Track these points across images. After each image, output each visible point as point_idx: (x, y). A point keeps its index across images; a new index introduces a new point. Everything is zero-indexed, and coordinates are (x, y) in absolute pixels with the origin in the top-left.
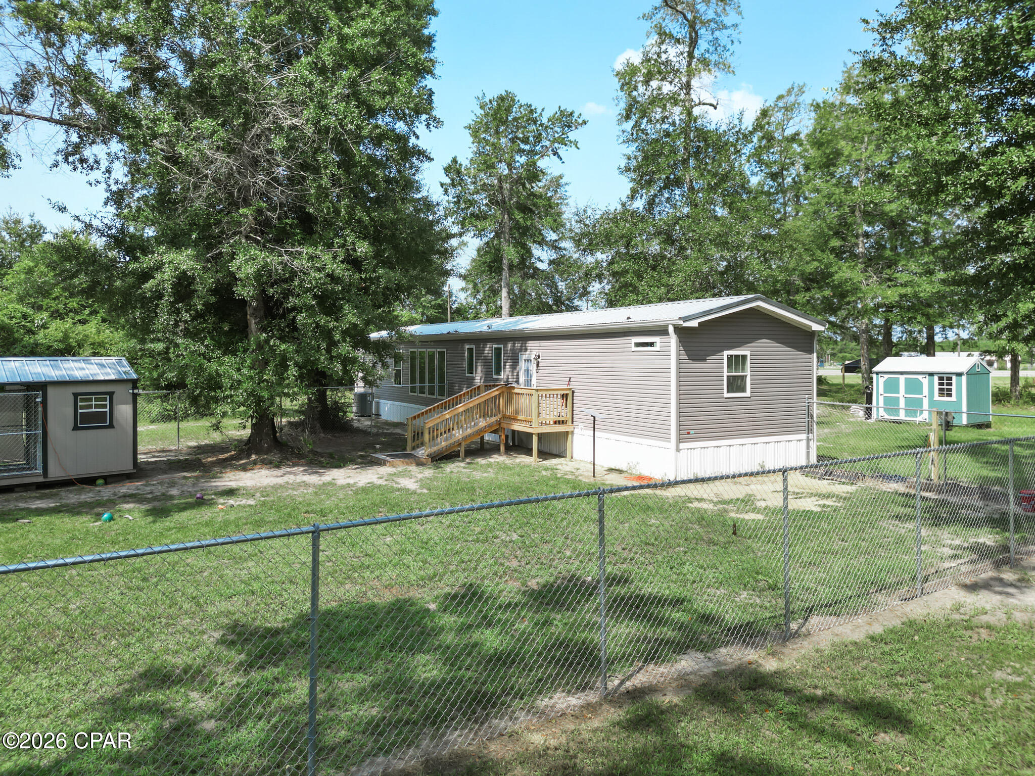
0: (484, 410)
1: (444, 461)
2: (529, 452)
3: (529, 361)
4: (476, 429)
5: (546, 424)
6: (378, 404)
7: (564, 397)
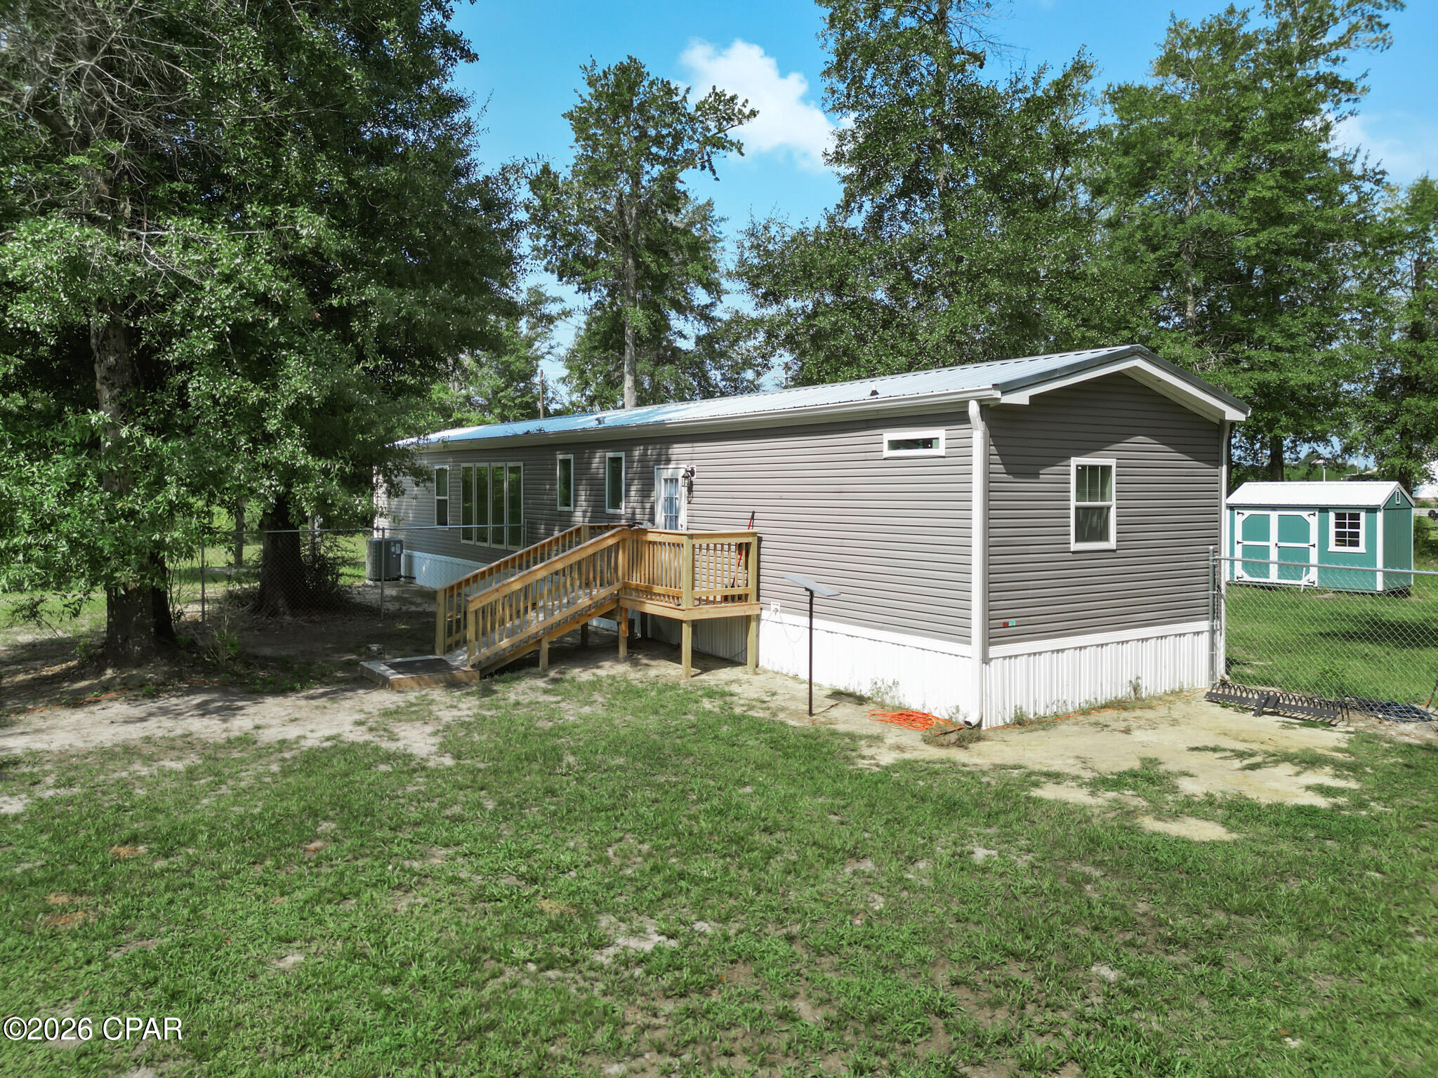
0: (586, 572)
1: (507, 675)
2: (673, 653)
3: (674, 481)
4: (573, 609)
5: (707, 602)
6: (410, 559)
7: (743, 548)
